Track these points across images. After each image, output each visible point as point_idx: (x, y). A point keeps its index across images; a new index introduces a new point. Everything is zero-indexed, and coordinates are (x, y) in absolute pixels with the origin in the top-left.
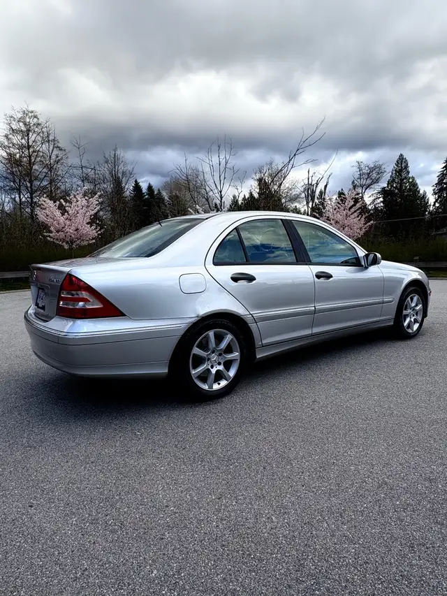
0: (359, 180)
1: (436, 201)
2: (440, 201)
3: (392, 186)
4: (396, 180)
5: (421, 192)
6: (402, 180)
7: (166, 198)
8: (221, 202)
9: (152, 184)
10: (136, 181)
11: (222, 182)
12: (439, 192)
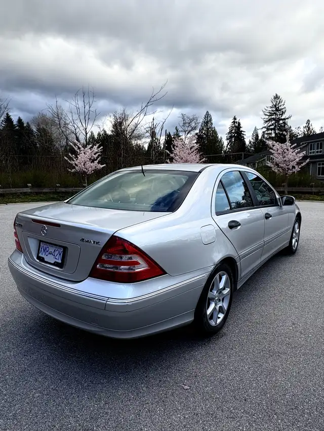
0: (183, 127)
1: (228, 144)
2: (231, 144)
3: (202, 132)
4: (205, 129)
5: (219, 137)
6: (208, 129)
7: (35, 130)
8: (86, 137)
9: (22, 118)
10: (7, 114)
11: (87, 121)
12: (230, 138)
